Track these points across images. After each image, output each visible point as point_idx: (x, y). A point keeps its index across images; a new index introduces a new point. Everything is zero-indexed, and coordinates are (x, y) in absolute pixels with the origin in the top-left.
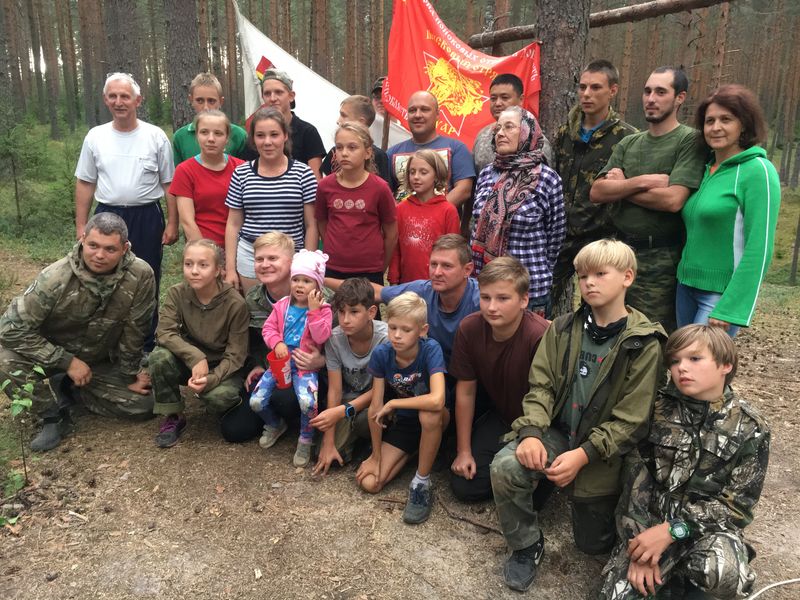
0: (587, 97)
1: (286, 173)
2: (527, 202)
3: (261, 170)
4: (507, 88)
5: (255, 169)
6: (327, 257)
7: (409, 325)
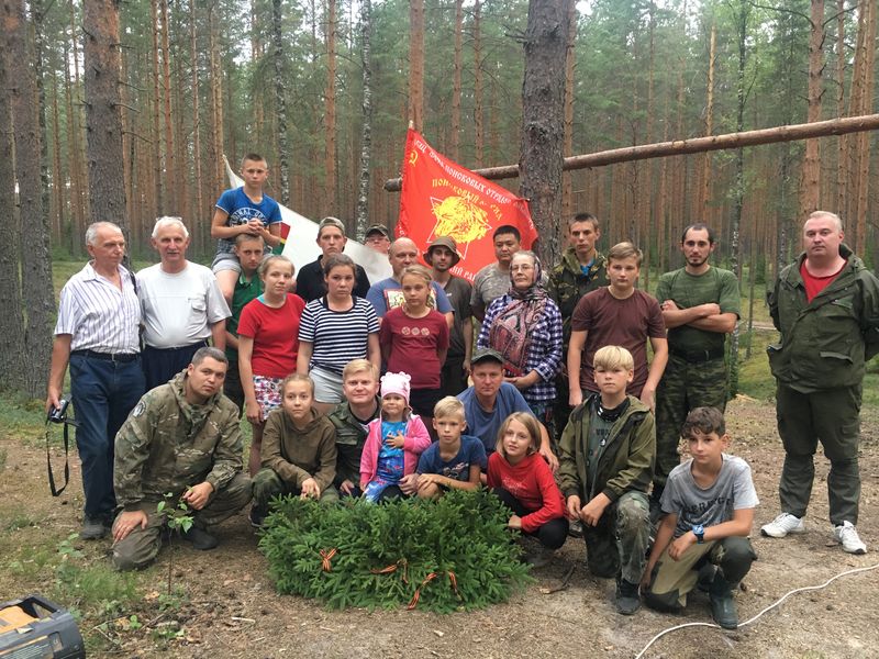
0: (581, 241)
1: (353, 308)
2: (540, 322)
3: (331, 306)
4: (510, 237)
5: (325, 305)
6: (408, 378)
7: (456, 421)
